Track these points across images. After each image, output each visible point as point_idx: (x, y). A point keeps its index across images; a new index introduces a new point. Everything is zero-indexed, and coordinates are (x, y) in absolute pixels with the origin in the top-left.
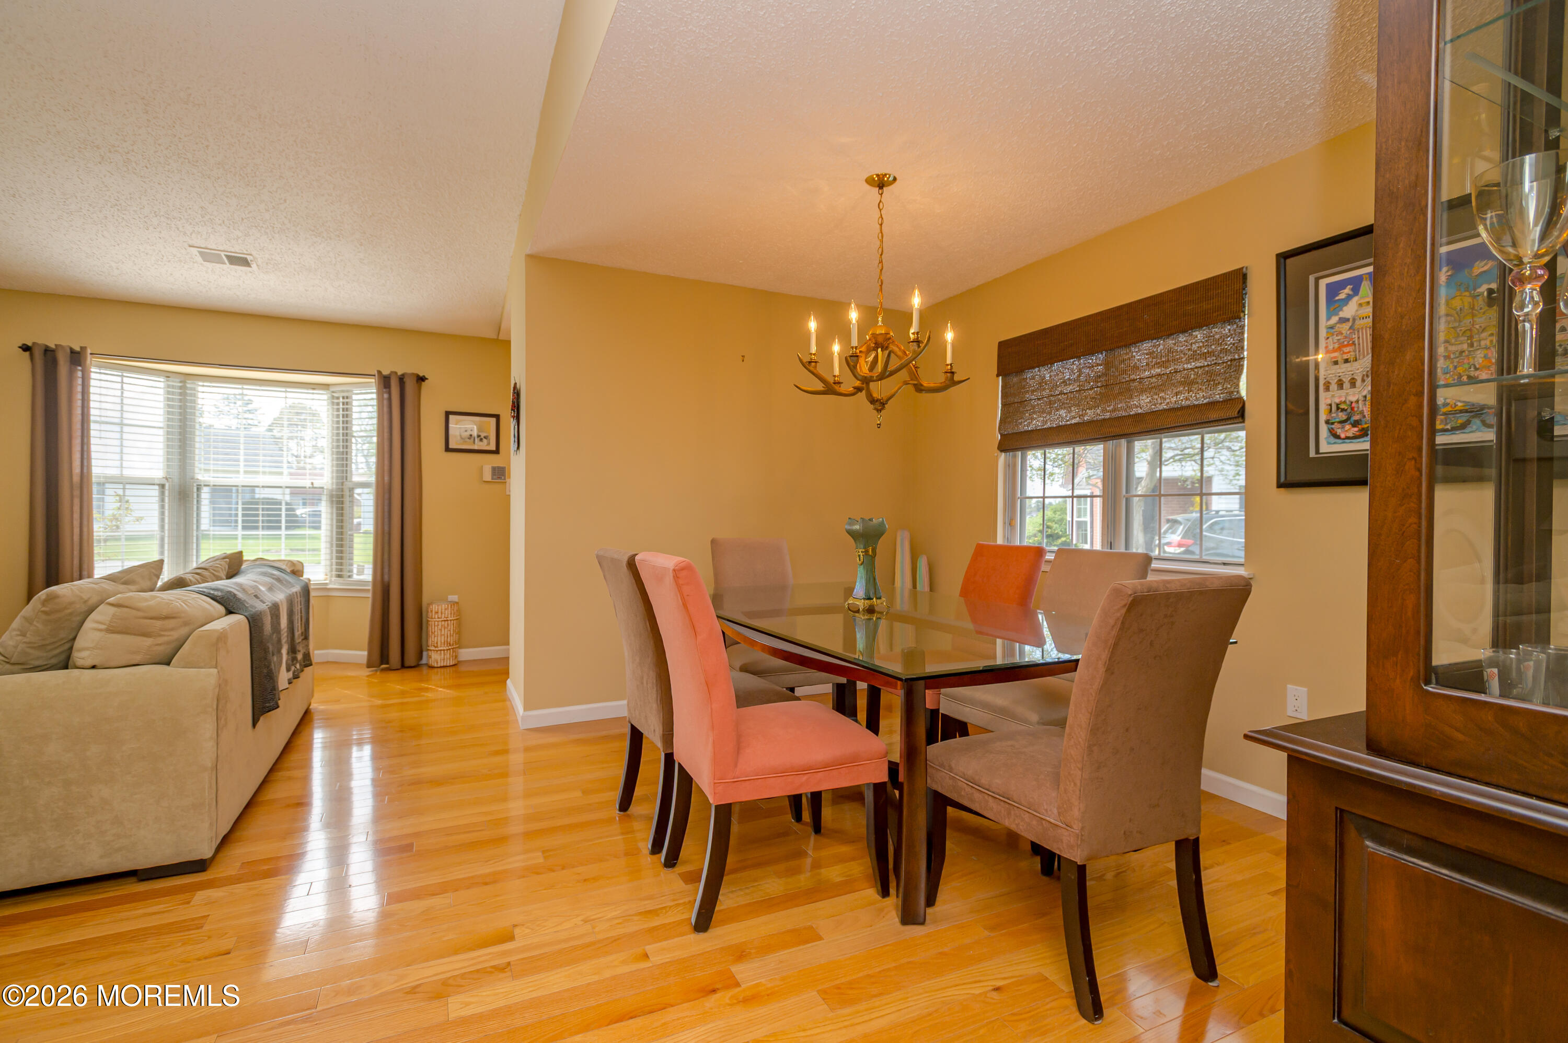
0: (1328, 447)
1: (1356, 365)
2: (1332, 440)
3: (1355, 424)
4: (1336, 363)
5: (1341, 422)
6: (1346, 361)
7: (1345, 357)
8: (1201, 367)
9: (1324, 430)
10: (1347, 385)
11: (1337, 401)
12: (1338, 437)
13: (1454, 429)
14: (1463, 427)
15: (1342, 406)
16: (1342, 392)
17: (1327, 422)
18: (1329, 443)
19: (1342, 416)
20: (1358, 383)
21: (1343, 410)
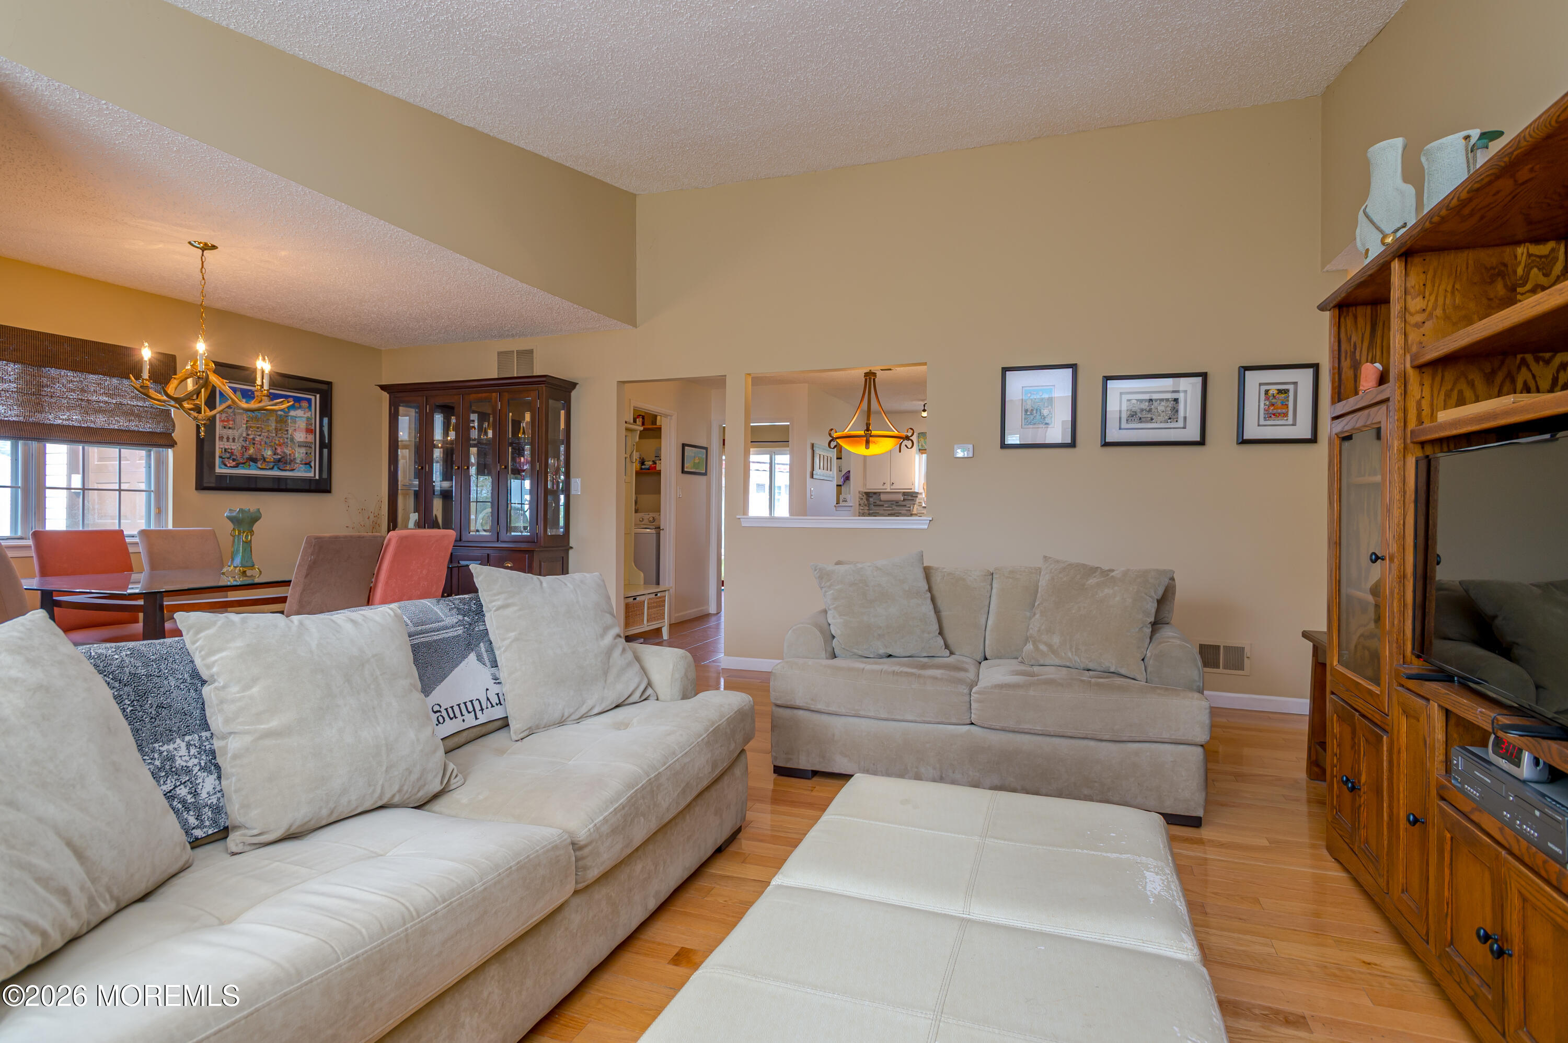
0: (219, 470)
1: (235, 431)
2: (223, 466)
3: (234, 460)
4: (225, 427)
5: (228, 458)
6: (229, 428)
7: (230, 426)
8: (141, 406)
9: (217, 461)
10: (231, 440)
11: (226, 447)
12: (226, 465)
13: (270, 469)
14: (272, 469)
15: (230, 451)
16: (228, 443)
17: (220, 457)
18: (220, 468)
19: (228, 455)
20: (236, 440)
21: (229, 452)
